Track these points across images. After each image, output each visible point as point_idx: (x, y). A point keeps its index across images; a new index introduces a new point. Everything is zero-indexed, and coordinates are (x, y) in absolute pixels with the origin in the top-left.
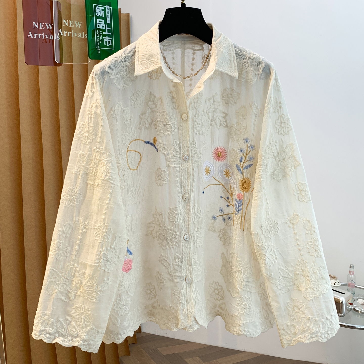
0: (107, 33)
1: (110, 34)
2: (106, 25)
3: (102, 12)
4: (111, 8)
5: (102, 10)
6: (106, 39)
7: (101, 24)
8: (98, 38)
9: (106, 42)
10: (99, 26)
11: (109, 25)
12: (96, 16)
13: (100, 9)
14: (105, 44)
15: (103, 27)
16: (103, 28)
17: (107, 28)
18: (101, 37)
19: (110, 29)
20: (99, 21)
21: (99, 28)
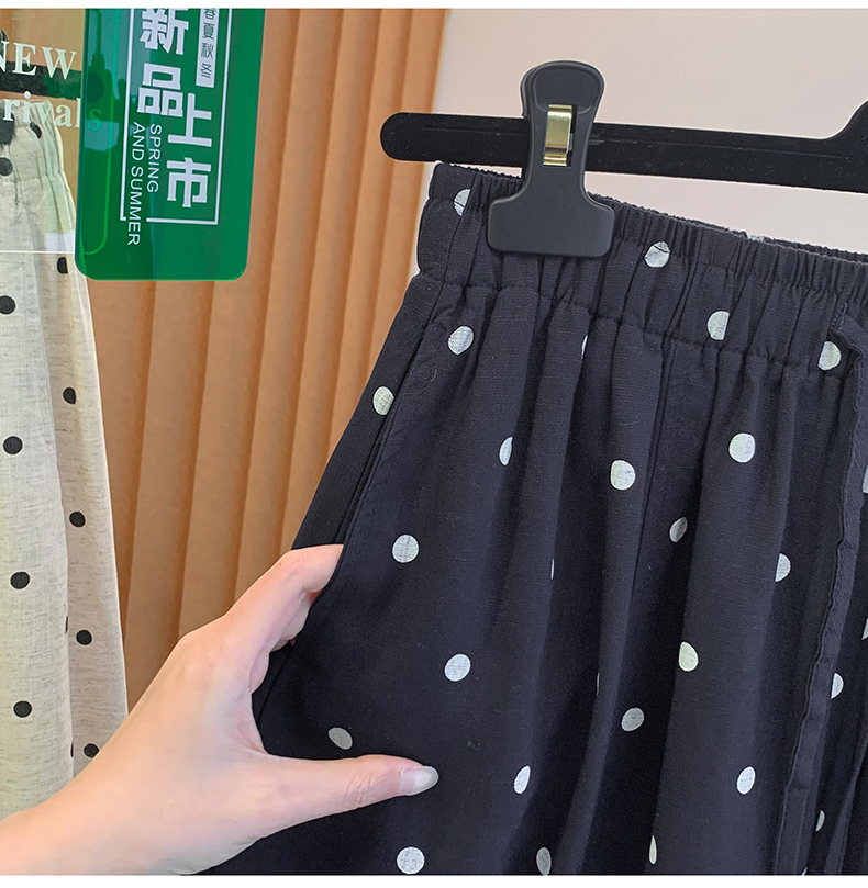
0: (189, 138)
1: (207, 143)
2: (192, 97)
3: (176, 29)
6: (183, 171)
7: (162, 89)
8: (138, 164)
9: (180, 185)
10: (149, 101)
11: (206, 99)
12: (138, 44)
14: (172, 196)
15: (172, 104)
16: (173, 113)
17: (194, 114)
18: (153, 160)
19: (207, 115)
21: (149, 110)
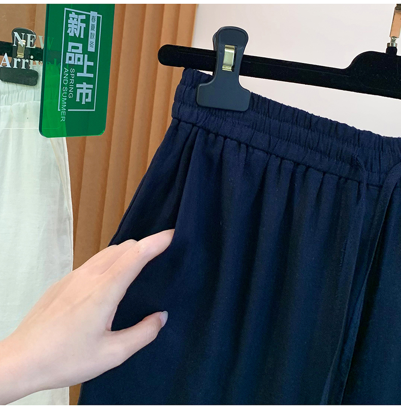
0: (85, 74)
1: (92, 76)
2: (86, 56)
3: (81, 27)
4: (101, 16)
5: (82, 21)
6: (82, 88)
7: (75, 53)
8: (65, 86)
9: (81, 94)
10: (70, 59)
11: (92, 57)
12: (67, 34)
13: (77, 20)
14: (78, 100)
15: (79, 60)
16: (79, 63)
17: (87, 63)
18: (71, 84)
19: (92, 64)
20: (73, 47)
21: (70, 62)
